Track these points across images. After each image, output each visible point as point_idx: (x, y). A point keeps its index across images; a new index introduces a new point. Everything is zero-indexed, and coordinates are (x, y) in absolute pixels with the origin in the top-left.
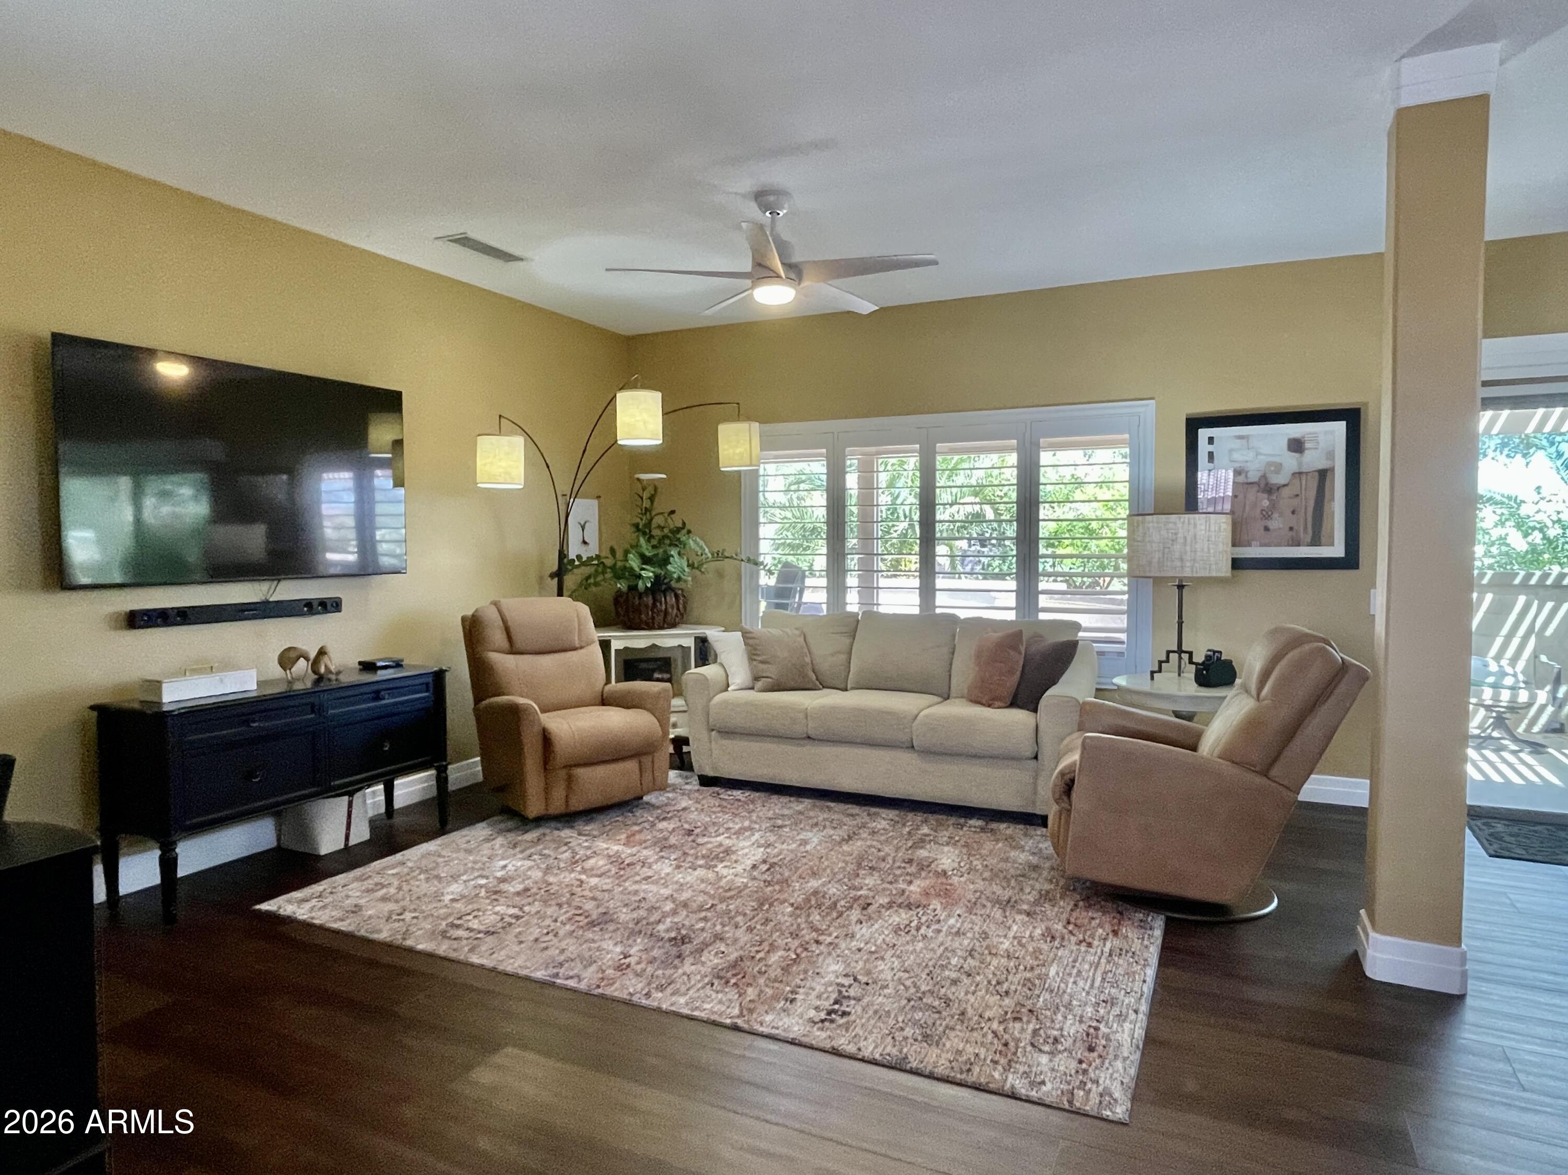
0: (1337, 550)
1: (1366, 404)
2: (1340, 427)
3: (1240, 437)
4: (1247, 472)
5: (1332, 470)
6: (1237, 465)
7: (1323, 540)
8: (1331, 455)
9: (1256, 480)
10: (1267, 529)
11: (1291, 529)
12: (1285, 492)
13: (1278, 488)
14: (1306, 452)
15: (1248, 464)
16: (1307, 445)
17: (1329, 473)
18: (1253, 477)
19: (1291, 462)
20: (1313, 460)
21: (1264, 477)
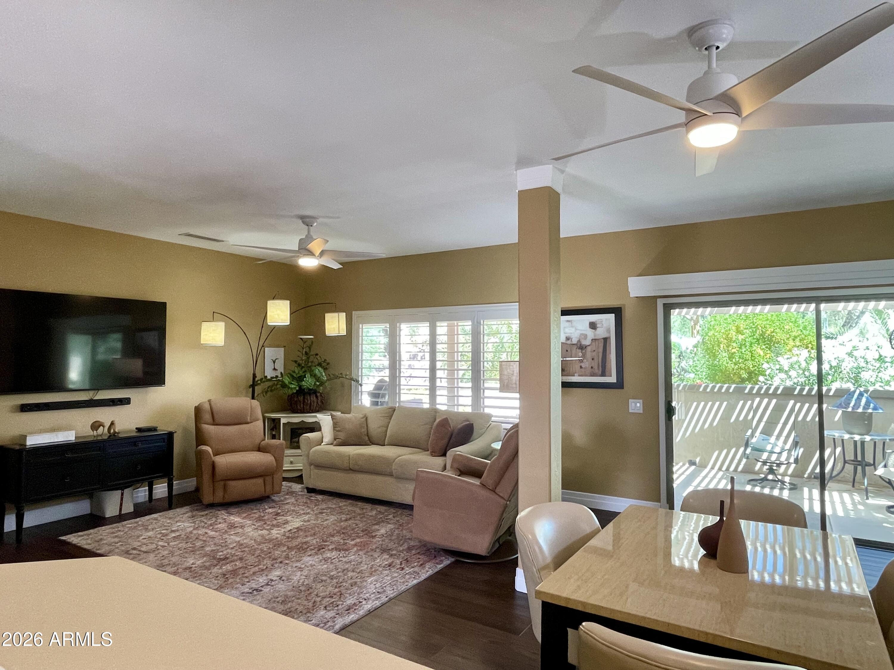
0: (612, 379)
1: (624, 305)
2: (612, 317)
3: (568, 321)
4: (572, 338)
5: (610, 338)
6: (567, 335)
7: (607, 374)
8: (609, 331)
9: (576, 343)
10: (581, 367)
11: (592, 367)
12: (589, 349)
13: (586, 347)
14: (598, 329)
15: (572, 334)
16: (598, 326)
17: (608, 339)
18: (575, 341)
19: (590, 334)
20: (601, 333)
21: (579, 341)
